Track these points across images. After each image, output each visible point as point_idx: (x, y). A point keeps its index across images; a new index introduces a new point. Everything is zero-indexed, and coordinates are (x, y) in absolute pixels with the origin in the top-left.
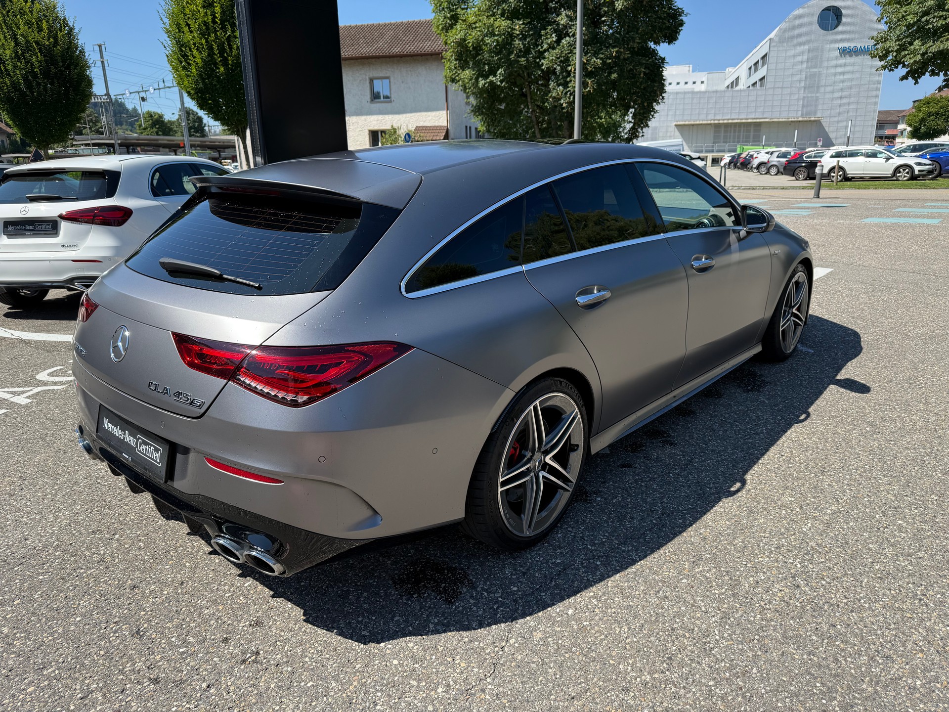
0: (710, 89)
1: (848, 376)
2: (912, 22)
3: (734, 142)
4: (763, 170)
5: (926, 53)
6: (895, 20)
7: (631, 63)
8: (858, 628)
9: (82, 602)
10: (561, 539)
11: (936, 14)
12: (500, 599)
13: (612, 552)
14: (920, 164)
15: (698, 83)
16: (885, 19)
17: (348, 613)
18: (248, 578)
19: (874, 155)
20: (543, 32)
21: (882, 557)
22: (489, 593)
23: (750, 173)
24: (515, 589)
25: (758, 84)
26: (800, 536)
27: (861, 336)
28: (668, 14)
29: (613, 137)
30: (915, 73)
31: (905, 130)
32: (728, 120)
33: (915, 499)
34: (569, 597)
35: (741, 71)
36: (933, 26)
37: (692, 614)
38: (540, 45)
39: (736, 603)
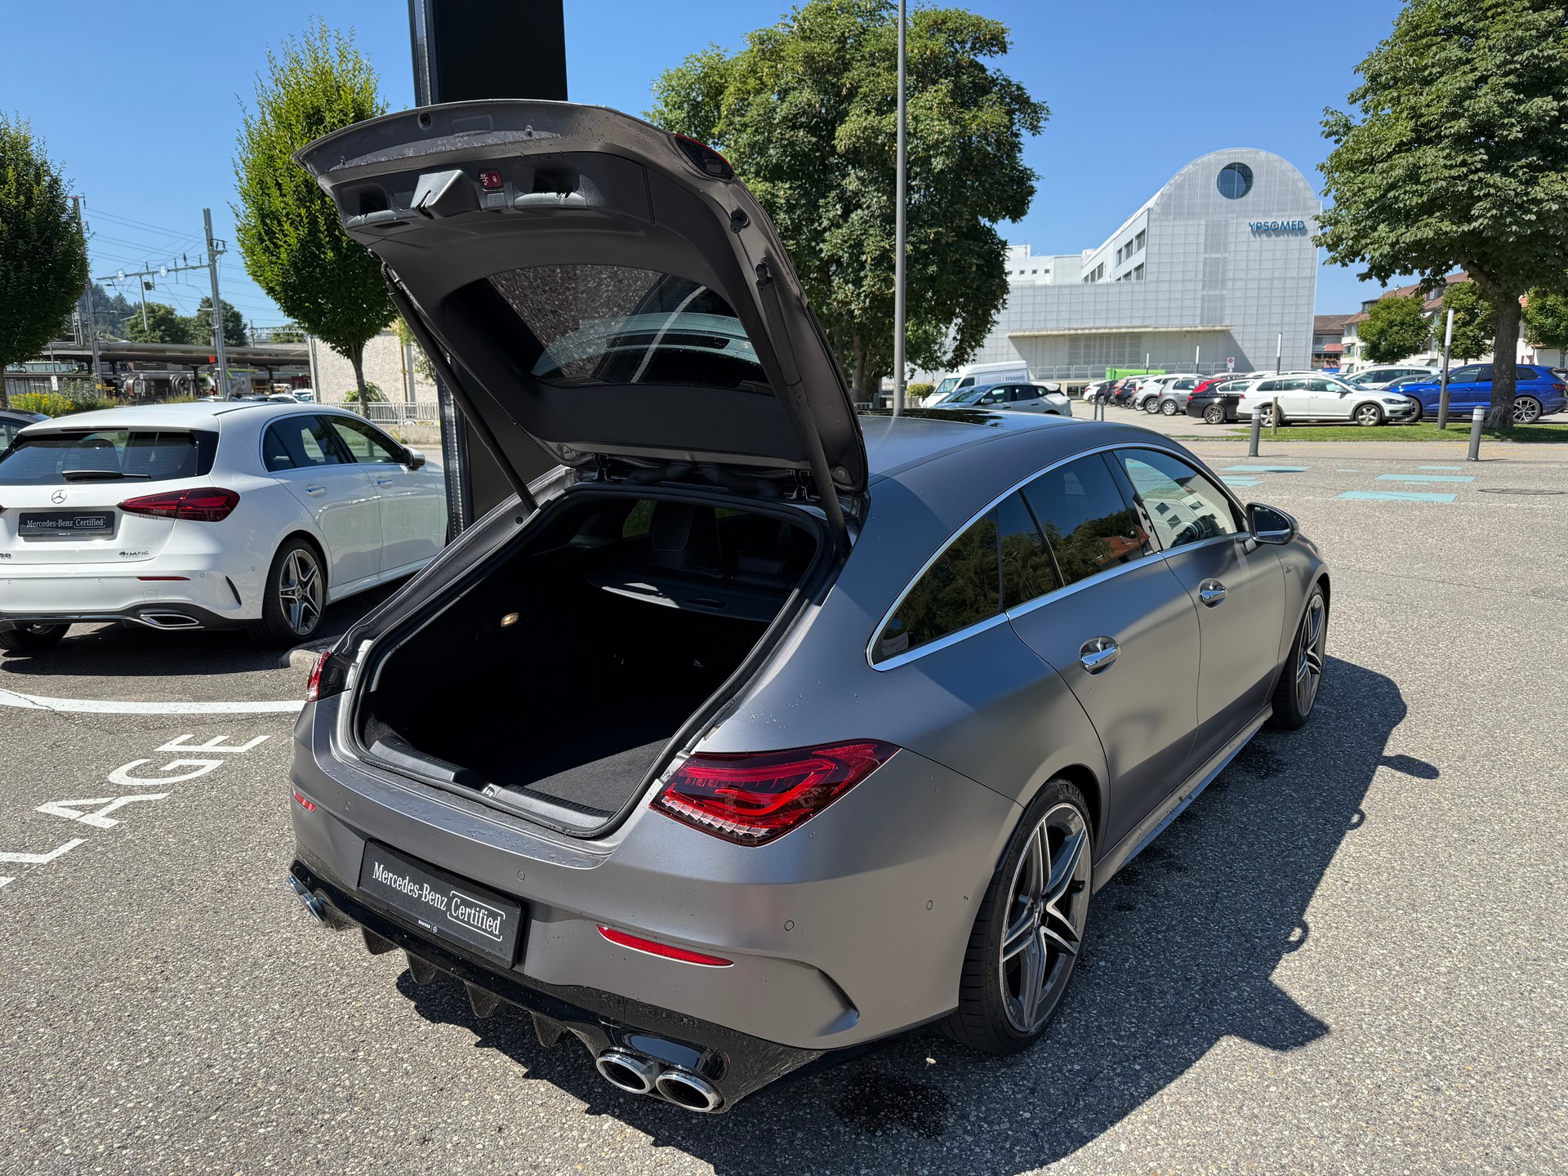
0: (1059, 282)
1: (1400, 752)
2: (1373, 198)
3: (1100, 362)
4: (1153, 406)
5: (1397, 242)
6: (1348, 194)
7: (957, 250)
8: (1544, 1150)
9: (348, 1169)
10: (1068, 1032)
11: (1408, 189)
12: (1010, 1133)
13: (1151, 1049)
14: (1390, 401)
15: (1041, 272)
16: (1333, 192)
17: (784, 1166)
18: (604, 1115)
19: (1321, 387)
20: (821, 202)
21: (1542, 1038)
22: (991, 1123)
23: (1132, 411)
24: (1028, 1115)
25: (1134, 275)
26: (1415, 1010)
27: (1398, 685)
28: (1012, 179)
29: (925, 358)
30: (1381, 271)
31: (1353, 344)
32: (1091, 329)
33: (1558, 944)
34: (1112, 1123)
35: (1106, 254)
36: (1405, 205)
37: (1303, 1142)
38: (818, 221)
39: (1358, 1120)
